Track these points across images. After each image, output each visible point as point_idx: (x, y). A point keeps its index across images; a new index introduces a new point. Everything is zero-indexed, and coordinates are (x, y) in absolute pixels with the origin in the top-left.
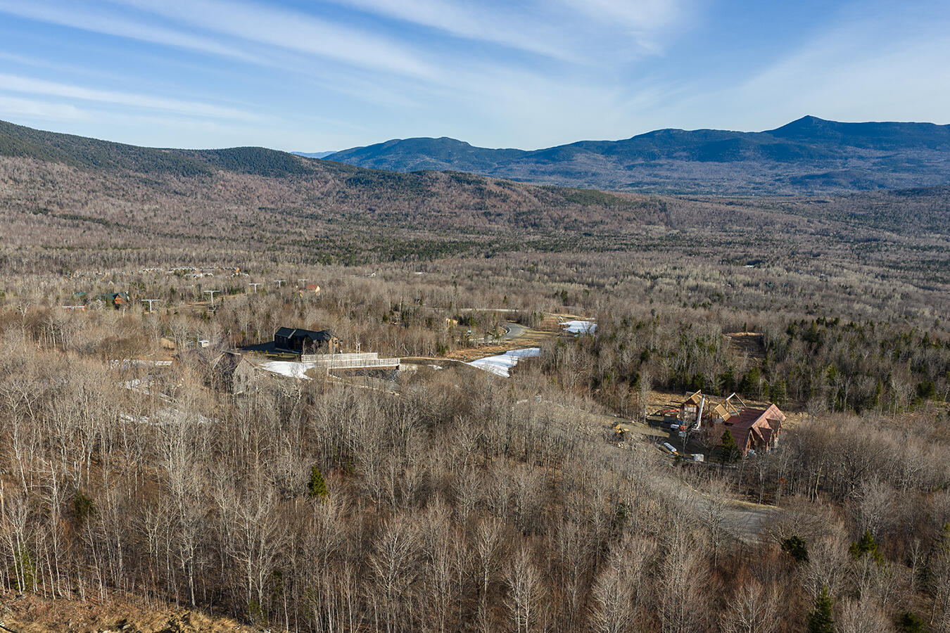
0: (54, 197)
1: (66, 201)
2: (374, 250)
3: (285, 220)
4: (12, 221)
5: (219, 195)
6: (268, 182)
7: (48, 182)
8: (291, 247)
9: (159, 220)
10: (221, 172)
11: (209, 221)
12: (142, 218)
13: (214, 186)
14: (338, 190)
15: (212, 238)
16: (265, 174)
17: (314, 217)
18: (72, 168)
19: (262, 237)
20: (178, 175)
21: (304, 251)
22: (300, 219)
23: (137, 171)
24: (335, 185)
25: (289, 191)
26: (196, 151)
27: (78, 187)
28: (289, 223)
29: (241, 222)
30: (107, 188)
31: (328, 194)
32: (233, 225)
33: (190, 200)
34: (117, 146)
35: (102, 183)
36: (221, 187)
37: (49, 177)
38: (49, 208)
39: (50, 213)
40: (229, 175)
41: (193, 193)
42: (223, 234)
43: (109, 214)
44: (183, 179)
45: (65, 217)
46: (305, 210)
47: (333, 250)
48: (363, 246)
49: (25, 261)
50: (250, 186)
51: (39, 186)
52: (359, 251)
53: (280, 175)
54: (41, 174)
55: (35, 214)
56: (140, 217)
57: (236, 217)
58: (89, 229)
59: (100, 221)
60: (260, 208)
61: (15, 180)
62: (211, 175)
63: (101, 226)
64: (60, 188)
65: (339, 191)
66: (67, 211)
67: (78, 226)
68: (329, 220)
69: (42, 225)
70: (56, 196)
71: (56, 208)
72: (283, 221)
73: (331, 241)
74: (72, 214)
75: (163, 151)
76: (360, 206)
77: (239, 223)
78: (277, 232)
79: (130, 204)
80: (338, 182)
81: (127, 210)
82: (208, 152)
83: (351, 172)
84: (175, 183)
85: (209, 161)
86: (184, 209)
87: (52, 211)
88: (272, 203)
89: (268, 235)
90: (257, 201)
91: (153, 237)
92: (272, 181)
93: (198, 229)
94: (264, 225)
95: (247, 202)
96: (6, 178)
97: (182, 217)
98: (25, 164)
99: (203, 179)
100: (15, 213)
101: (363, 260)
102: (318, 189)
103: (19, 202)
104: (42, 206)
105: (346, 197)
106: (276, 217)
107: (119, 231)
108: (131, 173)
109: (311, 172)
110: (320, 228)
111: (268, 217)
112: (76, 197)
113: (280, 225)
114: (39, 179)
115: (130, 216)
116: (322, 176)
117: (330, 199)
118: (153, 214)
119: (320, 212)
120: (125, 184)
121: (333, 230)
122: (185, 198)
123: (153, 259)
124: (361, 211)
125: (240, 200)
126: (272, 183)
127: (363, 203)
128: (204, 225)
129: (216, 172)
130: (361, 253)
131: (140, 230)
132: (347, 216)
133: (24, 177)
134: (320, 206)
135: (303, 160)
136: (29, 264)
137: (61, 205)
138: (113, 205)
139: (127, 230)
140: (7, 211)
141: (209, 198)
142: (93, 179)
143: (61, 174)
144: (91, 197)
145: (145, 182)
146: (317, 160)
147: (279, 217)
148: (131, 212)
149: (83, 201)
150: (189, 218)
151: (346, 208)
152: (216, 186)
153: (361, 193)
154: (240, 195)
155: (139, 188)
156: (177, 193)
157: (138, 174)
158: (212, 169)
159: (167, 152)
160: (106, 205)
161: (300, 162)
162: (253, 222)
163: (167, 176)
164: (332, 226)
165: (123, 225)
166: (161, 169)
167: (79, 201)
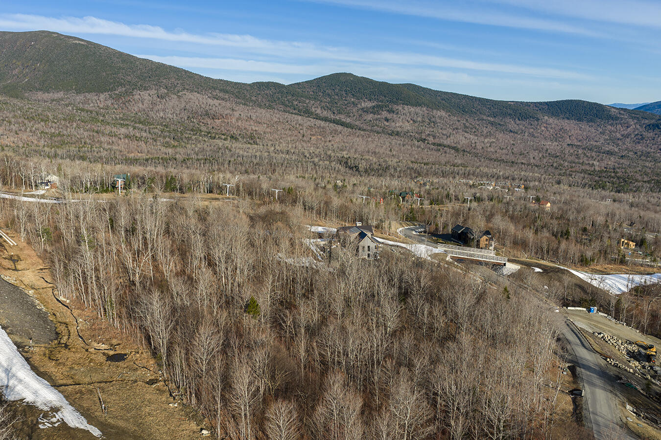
0: (432, 132)
1: (438, 135)
2: (649, 182)
3: (585, 154)
4: (404, 145)
5: (541, 134)
6: (580, 125)
7: (432, 122)
8: (578, 174)
9: (492, 149)
10: (546, 118)
11: (525, 152)
12: (481, 147)
13: (539, 127)
14: (636, 133)
15: (522, 163)
16: (580, 120)
17: (610, 153)
18: (448, 114)
19: (560, 165)
20: (515, 120)
21: (587, 178)
22: (598, 154)
23: (489, 116)
24: (635, 129)
25: (596, 132)
26: (532, 102)
27: (448, 126)
28: (587, 156)
29: (550, 154)
30: (466, 127)
31: (628, 136)
32: (543, 156)
33: (519, 136)
34: (480, 100)
35: (464, 123)
36: (543, 128)
37: (433, 119)
38: (427, 139)
39: (426, 142)
40: (551, 120)
41: (523, 132)
42: (532, 161)
43: (461, 143)
44: (518, 122)
45: (434, 144)
46: (603, 148)
47: (612, 179)
48: (640, 178)
49: (398, 169)
50: (565, 128)
51: (426, 124)
52: (633, 181)
53: (591, 121)
54: (429, 117)
55: (418, 141)
56: (479, 147)
57: (547, 150)
58: (446, 152)
59: (454, 148)
60: (568, 145)
61: (414, 121)
62: (538, 120)
63: (453, 151)
64: (437, 126)
65: (638, 134)
66: (437, 141)
67: (439, 150)
68: (622, 156)
69: (419, 149)
70: (434, 131)
71: (431, 139)
72: (582, 155)
73: (614, 172)
74: (439, 142)
75: (509, 103)
76: (653, 147)
77: (547, 155)
78: (574, 163)
79: (476, 138)
80: (638, 126)
81: (473, 142)
82: (540, 103)
83: (652, 119)
84: (512, 124)
85: (540, 110)
86: (512, 142)
87: (428, 140)
88: (580, 141)
89: (566, 164)
90: (568, 139)
91: (482, 160)
92: (584, 125)
93: (516, 157)
94: (566, 156)
95: (560, 139)
96: (409, 120)
97: (508, 148)
98: (421, 111)
99: (532, 122)
100: (407, 141)
101: (635, 189)
102: (619, 131)
103: (411, 134)
104: (424, 137)
105: (643, 139)
106: (578, 151)
107: (463, 155)
108: (485, 117)
109: (617, 118)
110: (611, 162)
111: (572, 151)
112: (444, 133)
113: (578, 158)
114: (427, 120)
115: (473, 145)
116: (626, 122)
117: (628, 140)
118: (488, 145)
119: (616, 150)
120: (478, 125)
121: (622, 164)
122: (516, 135)
123: (473, 174)
124: (652, 150)
125: (555, 138)
126: (583, 127)
127: (656, 144)
128: (521, 155)
129: (542, 117)
130: (634, 183)
131: (476, 155)
132: (639, 153)
133: (419, 119)
134: (618, 145)
135: (613, 110)
136: (400, 171)
137: (434, 137)
138: (465, 138)
139: (468, 155)
140: (403, 140)
141: (533, 136)
142: (459, 121)
143: (440, 117)
144: (454, 132)
145: (492, 124)
146: (625, 110)
147: (580, 151)
148: (475, 143)
149: (448, 135)
150: (513, 149)
151: (640, 147)
152: (540, 128)
153: (657, 136)
154: (556, 135)
155: (487, 127)
156: (511, 132)
157: (489, 118)
158: (540, 116)
159: (512, 103)
160: (461, 137)
161: (609, 111)
162: (558, 154)
163: (508, 120)
164: (622, 161)
165: (467, 151)
166: (505, 115)
167: (446, 135)
